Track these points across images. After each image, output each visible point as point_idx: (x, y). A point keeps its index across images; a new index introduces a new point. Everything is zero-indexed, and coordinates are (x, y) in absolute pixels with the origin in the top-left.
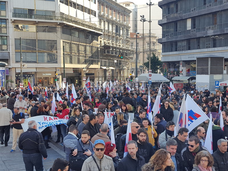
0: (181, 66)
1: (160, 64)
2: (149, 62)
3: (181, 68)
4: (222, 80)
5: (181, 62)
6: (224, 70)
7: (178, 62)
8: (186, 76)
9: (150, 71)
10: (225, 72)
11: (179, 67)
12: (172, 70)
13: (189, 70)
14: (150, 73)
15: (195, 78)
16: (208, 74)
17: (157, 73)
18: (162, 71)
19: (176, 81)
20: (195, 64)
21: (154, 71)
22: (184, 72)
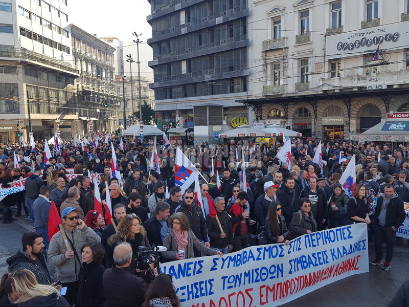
0: (177, 115)
1: (153, 114)
2: (139, 111)
3: (177, 118)
4: (222, 131)
5: (177, 112)
6: (224, 120)
7: (174, 111)
8: (184, 127)
9: (141, 122)
10: (224, 122)
11: (174, 117)
12: (167, 120)
13: (186, 121)
14: (141, 125)
15: (192, 130)
16: (206, 125)
17: (149, 124)
18: (156, 122)
19: (173, 133)
20: (192, 113)
21: (146, 121)
22: (181, 123)
